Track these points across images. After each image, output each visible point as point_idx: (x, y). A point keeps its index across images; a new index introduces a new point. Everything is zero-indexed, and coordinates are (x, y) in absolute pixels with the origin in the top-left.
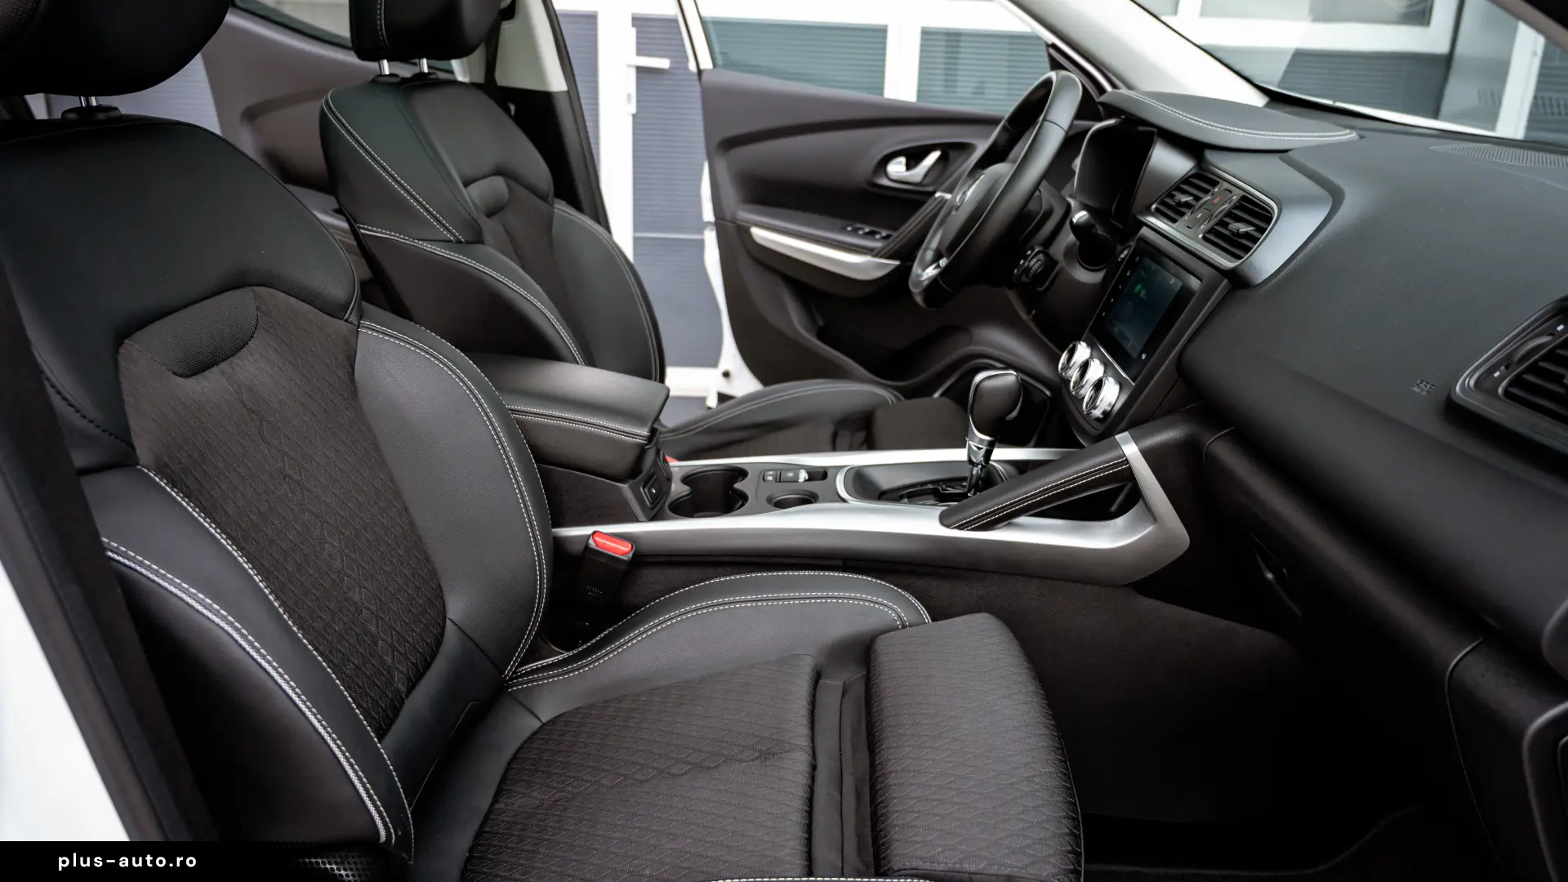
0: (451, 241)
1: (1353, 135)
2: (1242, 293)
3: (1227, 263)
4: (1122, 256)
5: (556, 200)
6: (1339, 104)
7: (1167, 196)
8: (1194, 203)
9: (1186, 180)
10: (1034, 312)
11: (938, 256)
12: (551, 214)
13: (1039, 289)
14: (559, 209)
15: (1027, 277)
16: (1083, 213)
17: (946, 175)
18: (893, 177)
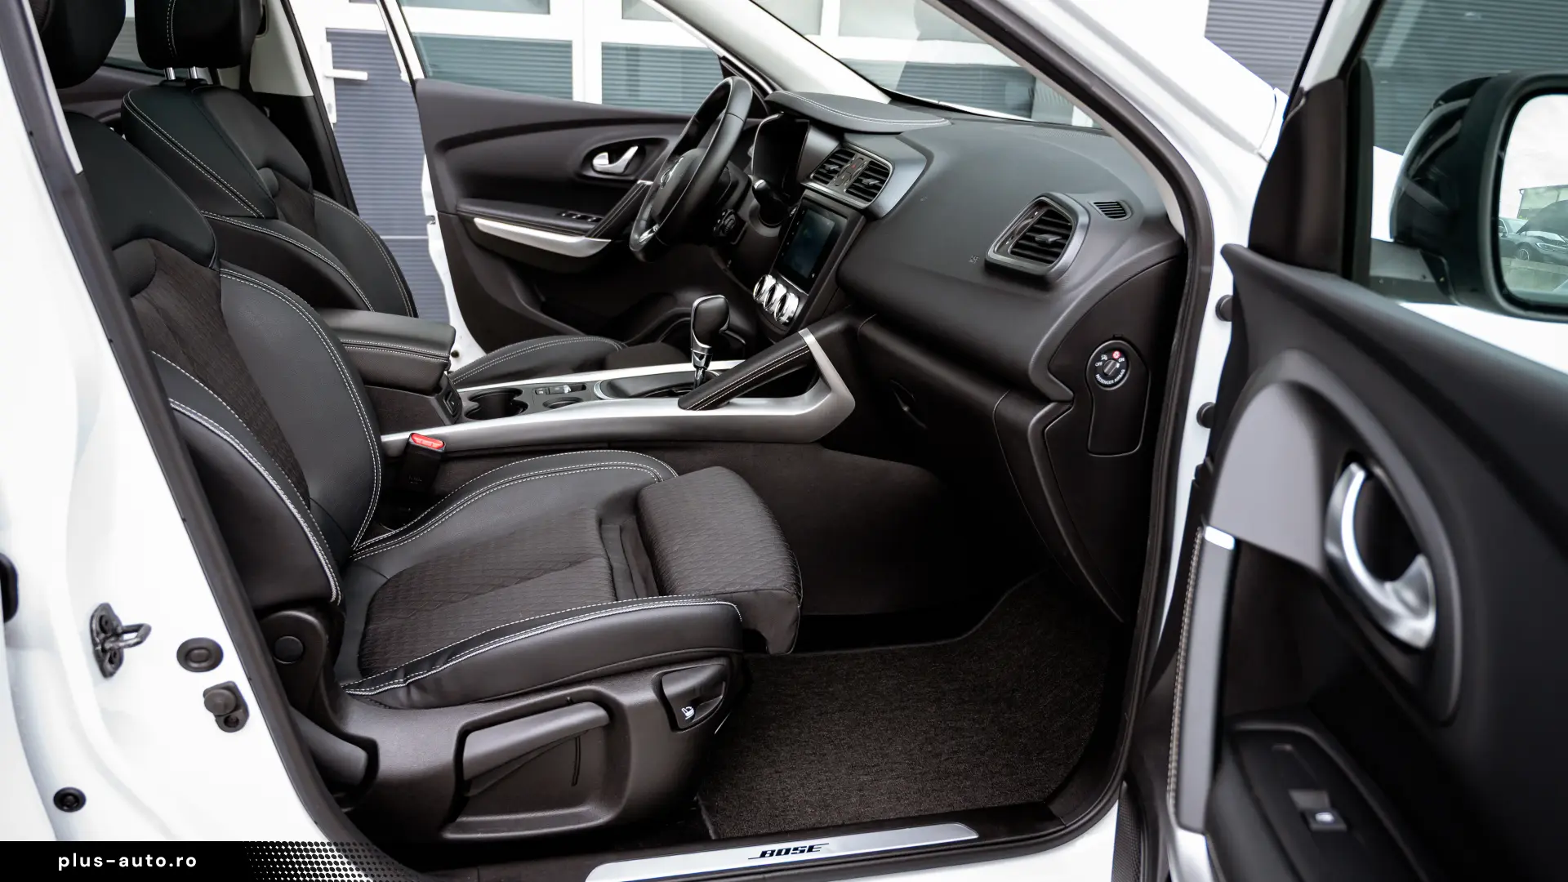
0: (254, 217)
1: (947, 122)
2: (875, 223)
3: (862, 204)
4: (792, 213)
5: (314, 191)
6: (942, 103)
7: (821, 168)
8: (839, 170)
9: (833, 155)
10: (730, 262)
11: (650, 223)
12: (313, 201)
13: (733, 243)
14: (318, 197)
15: (723, 232)
16: (762, 181)
17: (644, 166)
18: (598, 169)
